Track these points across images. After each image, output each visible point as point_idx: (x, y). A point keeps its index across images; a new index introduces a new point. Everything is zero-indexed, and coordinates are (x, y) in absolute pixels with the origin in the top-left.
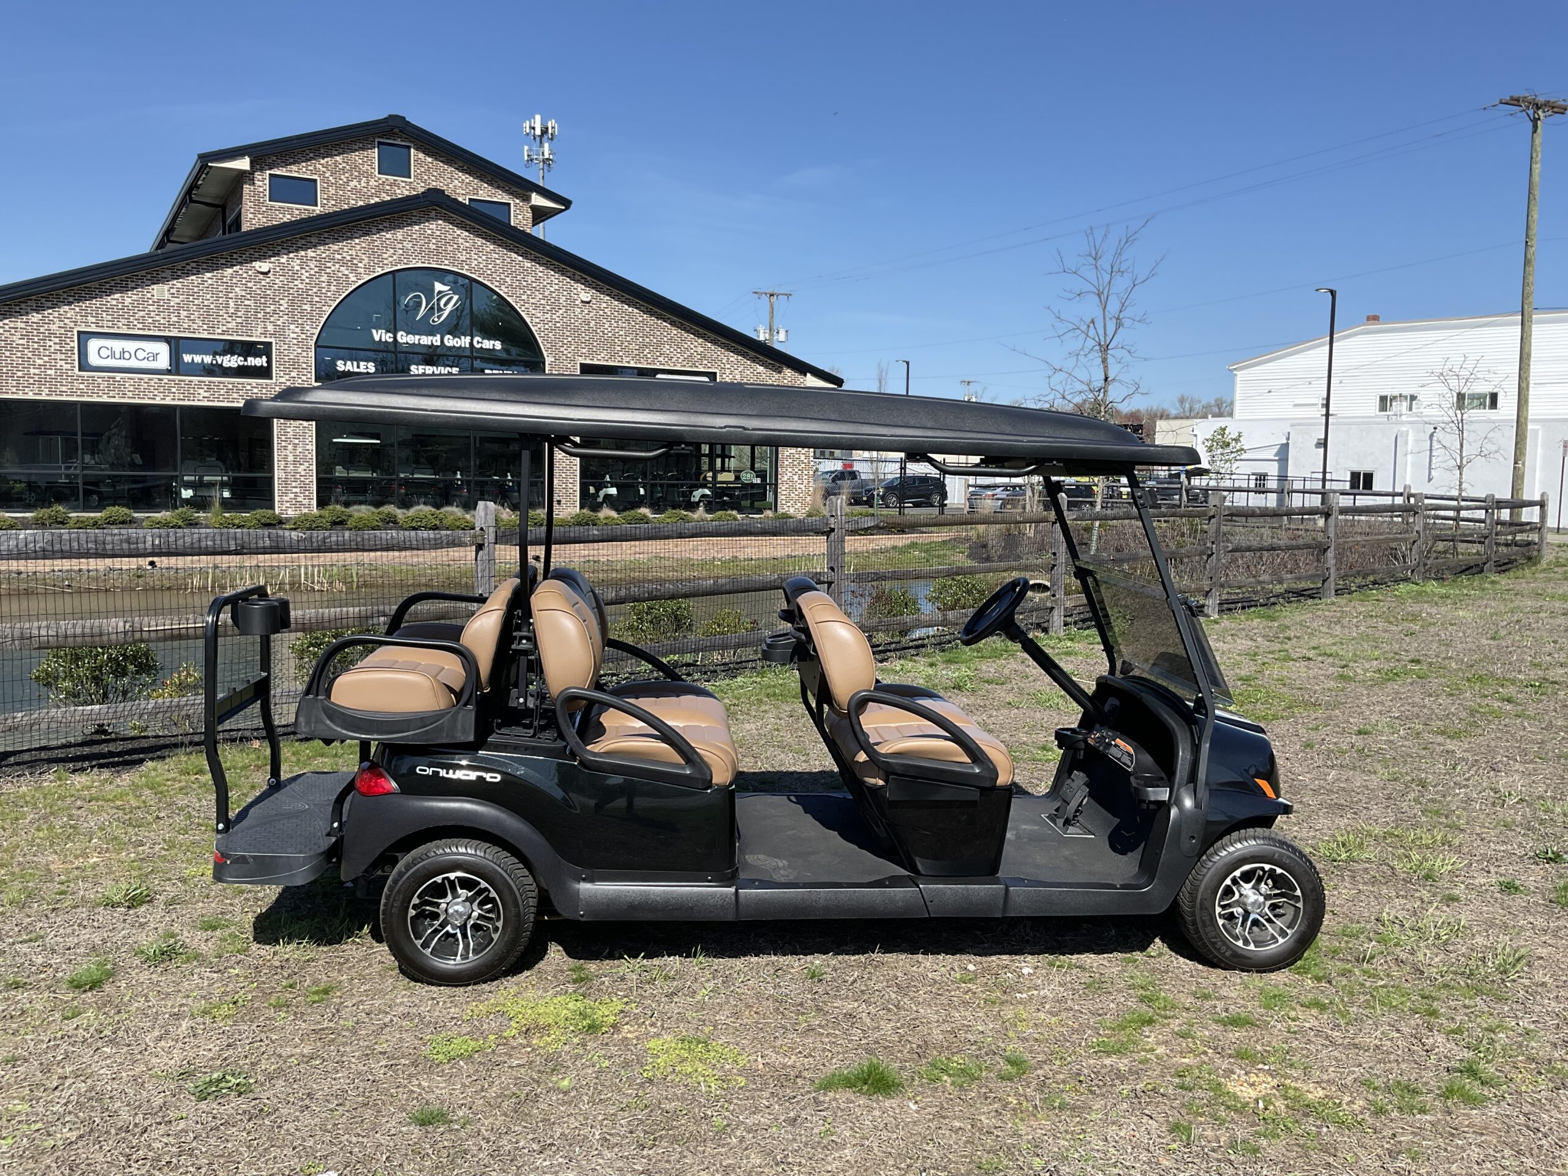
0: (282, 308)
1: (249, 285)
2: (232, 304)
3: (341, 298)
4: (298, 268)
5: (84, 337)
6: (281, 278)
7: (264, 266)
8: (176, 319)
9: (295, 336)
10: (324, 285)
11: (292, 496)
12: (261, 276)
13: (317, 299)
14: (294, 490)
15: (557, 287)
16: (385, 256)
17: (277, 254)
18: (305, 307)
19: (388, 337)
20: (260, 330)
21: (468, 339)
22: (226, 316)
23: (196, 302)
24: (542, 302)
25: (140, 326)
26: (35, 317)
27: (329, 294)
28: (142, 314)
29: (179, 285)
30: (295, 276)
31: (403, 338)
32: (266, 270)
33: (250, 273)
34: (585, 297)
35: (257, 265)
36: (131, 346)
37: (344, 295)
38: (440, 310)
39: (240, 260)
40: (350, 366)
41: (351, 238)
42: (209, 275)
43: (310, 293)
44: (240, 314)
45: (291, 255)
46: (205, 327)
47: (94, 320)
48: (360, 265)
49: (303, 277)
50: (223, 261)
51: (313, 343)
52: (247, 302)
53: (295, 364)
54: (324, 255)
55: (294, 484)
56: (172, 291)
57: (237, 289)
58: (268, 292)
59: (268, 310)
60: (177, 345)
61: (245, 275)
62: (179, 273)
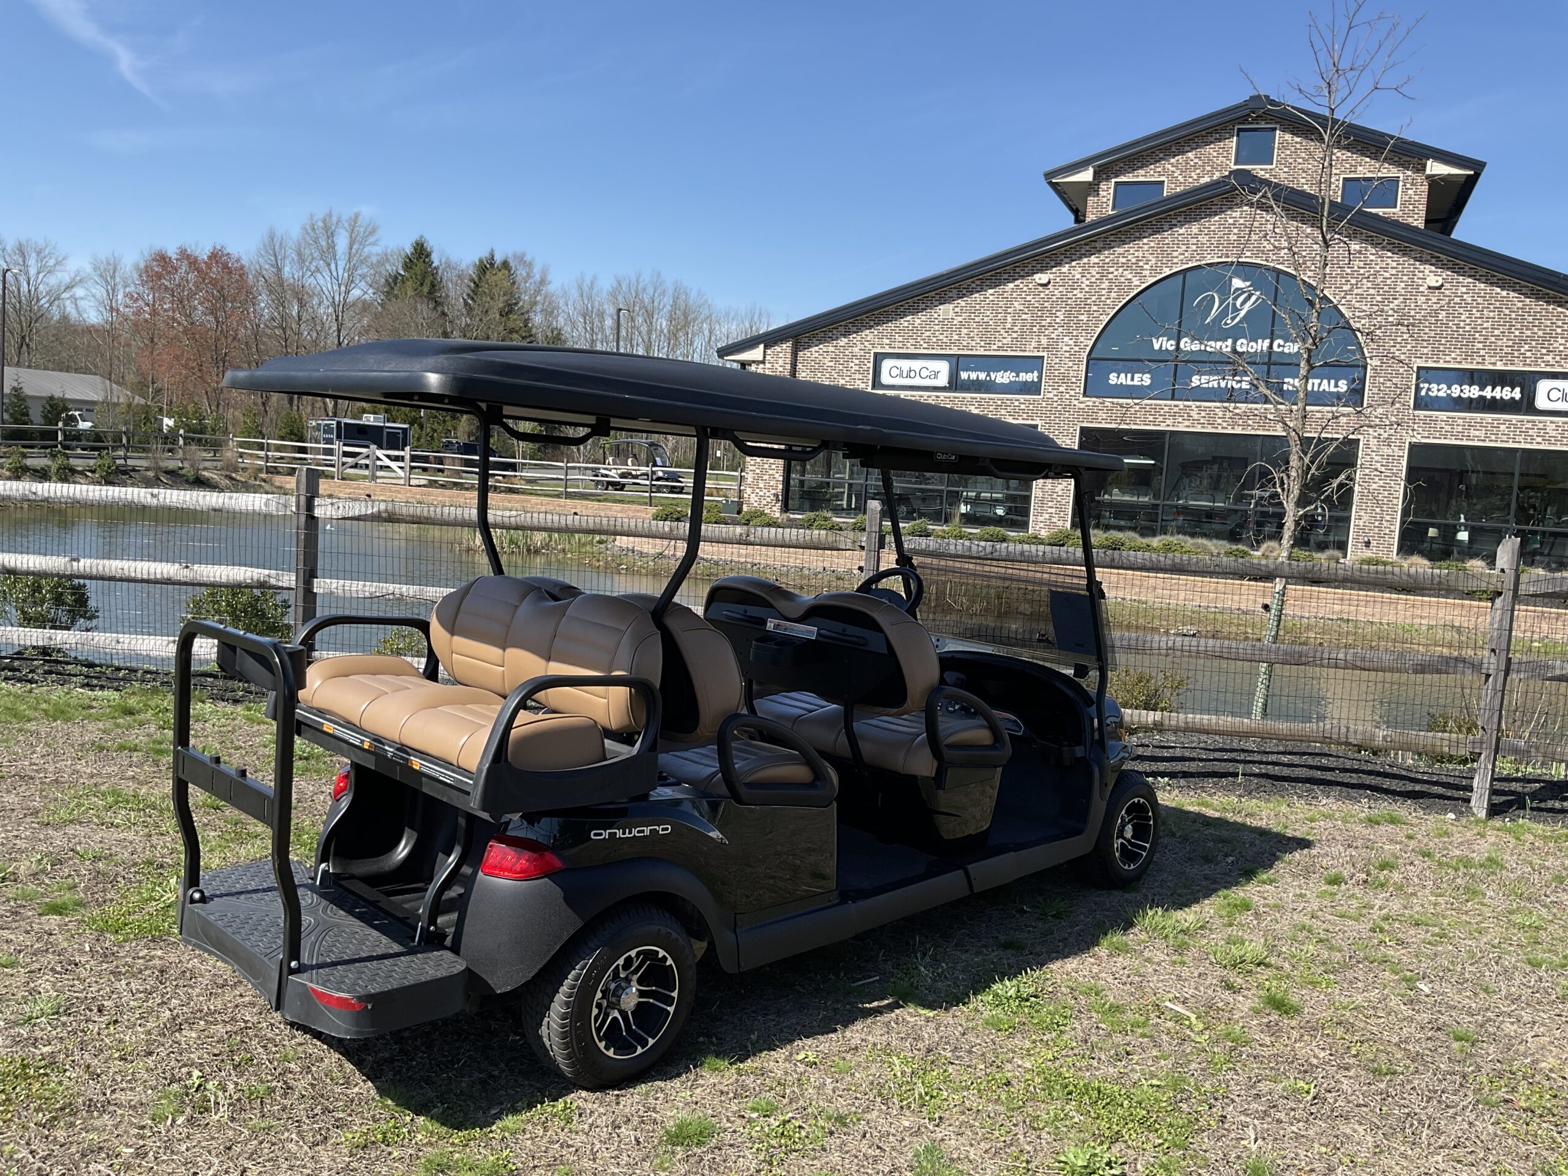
0: (1058, 320)
1: (1028, 298)
2: (1009, 319)
3: (1121, 305)
4: (1079, 276)
5: (879, 358)
6: (1061, 289)
7: (1042, 278)
8: (956, 337)
9: (1067, 348)
10: (1104, 292)
11: (1047, 516)
12: (1041, 289)
13: (1095, 308)
14: (1050, 510)
15: (1394, 272)
16: (1175, 254)
17: (1059, 264)
18: (1081, 317)
19: (1170, 345)
20: (1034, 344)
21: (1267, 342)
22: (1002, 331)
23: (977, 319)
24: (1372, 291)
25: (925, 345)
26: (843, 341)
27: (1108, 301)
28: (928, 333)
29: (963, 304)
30: (1075, 285)
31: (1186, 344)
32: (1045, 281)
33: (1030, 286)
34: (1433, 280)
35: (1037, 277)
36: (916, 364)
37: (1124, 301)
38: (1236, 310)
39: (1022, 273)
40: (1124, 379)
41: (1140, 238)
42: (991, 291)
43: (1089, 301)
44: (1016, 329)
45: (1074, 264)
46: (982, 344)
47: (888, 342)
48: (1146, 267)
49: (1083, 286)
50: (1006, 276)
51: (1085, 355)
52: (1024, 317)
53: (1065, 379)
54: (1107, 260)
55: (1050, 504)
56: (957, 310)
57: (1016, 304)
58: (1046, 304)
59: (1044, 323)
60: (957, 362)
61: (1025, 289)
62: (964, 291)
